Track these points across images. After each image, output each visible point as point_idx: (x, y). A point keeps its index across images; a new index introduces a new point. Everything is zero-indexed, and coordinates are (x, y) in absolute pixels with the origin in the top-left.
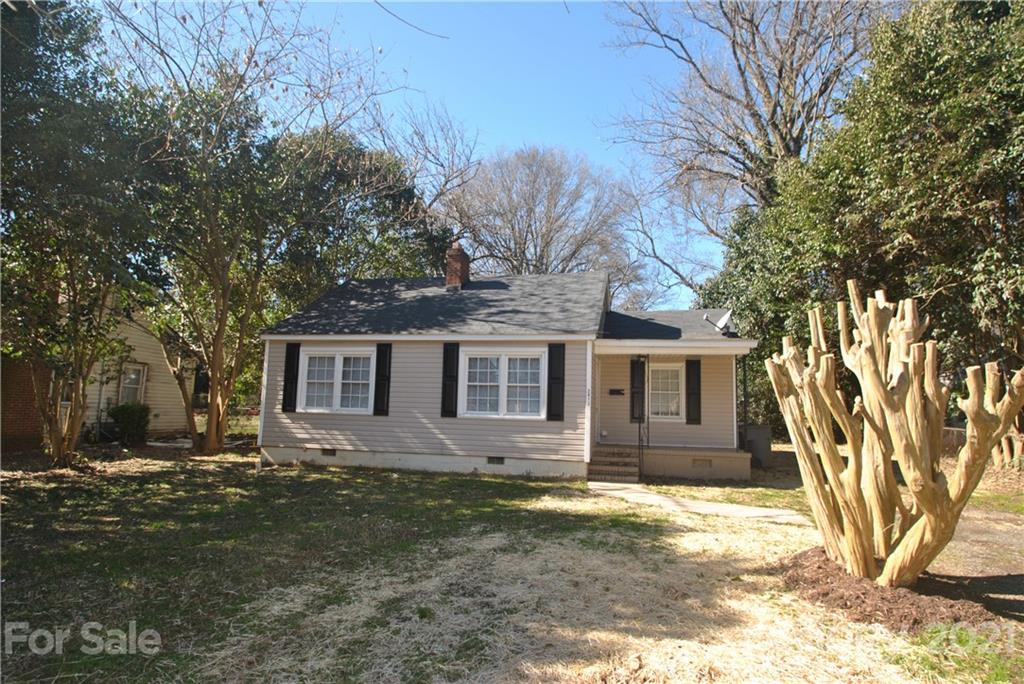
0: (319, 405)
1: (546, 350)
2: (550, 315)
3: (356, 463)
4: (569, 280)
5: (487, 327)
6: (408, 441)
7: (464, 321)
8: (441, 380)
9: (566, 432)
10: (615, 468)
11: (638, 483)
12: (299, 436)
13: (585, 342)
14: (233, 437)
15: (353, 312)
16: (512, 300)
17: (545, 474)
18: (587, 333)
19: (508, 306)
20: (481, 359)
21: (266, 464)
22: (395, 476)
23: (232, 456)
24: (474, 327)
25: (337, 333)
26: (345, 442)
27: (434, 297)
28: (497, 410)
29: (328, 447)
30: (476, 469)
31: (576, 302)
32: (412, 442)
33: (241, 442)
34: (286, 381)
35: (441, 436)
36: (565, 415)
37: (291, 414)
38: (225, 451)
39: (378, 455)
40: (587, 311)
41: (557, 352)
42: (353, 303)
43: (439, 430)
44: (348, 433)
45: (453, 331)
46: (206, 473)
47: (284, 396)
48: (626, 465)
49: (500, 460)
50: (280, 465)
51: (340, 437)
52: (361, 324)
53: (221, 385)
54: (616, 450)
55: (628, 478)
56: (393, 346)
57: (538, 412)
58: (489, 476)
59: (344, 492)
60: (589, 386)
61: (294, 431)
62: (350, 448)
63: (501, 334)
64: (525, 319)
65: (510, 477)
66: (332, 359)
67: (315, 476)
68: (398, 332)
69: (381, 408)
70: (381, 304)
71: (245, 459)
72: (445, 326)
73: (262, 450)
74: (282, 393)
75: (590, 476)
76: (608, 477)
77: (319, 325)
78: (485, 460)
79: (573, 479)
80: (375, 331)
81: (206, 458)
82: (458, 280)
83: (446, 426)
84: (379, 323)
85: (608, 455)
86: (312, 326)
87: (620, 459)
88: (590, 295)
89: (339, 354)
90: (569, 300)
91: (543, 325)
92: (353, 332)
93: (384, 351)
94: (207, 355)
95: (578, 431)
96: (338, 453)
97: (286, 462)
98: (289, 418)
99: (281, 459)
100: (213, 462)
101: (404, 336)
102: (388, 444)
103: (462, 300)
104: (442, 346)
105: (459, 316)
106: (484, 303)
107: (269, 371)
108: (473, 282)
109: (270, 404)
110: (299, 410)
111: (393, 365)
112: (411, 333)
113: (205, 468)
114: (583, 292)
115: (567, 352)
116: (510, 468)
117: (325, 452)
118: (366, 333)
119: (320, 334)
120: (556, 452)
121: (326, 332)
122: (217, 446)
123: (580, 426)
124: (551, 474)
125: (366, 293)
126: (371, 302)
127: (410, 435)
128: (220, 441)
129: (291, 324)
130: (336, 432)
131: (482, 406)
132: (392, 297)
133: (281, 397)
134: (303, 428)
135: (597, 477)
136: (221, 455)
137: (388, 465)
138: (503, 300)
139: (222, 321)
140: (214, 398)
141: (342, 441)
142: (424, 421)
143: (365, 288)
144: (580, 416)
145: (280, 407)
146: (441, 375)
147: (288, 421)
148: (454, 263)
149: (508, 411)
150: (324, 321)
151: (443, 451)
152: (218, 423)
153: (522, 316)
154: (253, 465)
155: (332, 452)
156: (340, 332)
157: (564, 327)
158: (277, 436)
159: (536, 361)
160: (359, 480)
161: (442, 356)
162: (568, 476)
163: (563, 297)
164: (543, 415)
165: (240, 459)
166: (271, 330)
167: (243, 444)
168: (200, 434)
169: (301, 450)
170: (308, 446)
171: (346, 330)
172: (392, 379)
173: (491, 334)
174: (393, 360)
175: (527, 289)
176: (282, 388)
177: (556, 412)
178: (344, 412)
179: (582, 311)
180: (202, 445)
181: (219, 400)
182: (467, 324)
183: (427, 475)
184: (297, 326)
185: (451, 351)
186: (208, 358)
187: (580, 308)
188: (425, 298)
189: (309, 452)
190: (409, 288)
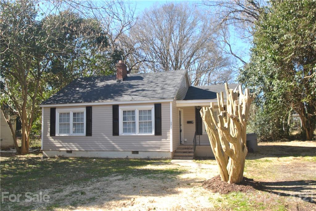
0: (65, 133)
1: (153, 106)
2: (156, 91)
3: (80, 156)
4: (170, 74)
5: (130, 98)
6: (100, 146)
7: (121, 95)
8: (112, 121)
9: (162, 140)
10: (185, 154)
11: (192, 159)
12: (57, 146)
13: (169, 103)
14: (33, 148)
15: (77, 93)
16: (143, 85)
17: (155, 157)
18: (170, 98)
19: (140, 87)
20: (128, 111)
21: (45, 157)
22: (94, 160)
23: (33, 155)
24: (125, 98)
25: (70, 103)
26: (75, 147)
27: (111, 85)
28: (135, 132)
29: (69, 150)
30: (127, 156)
31: (169, 85)
32: (102, 146)
33: (36, 150)
34: (51, 124)
35: (113, 144)
36: (162, 133)
37: (54, 137)
38: (29, 153)
39: (89, 152)
40: (172, 89)
41: (158, 107)
42: (78, 89)
43: (113, 142)
44: (76, 144)
45: (116, 100)
46: (21, 161)
47: (51, 129)
48: (190, 152)
49: (137, 152)
50: (50, 158)
51: (73, 145)
52: (80, 98)
53: (26, 126)
54: (186, 147)
55: (189, 158)
56: (93, 107)
57: (151, 132)
58: (133, 159)
59: (72, 166)
60: (171, 120)
61: (55, 143)
62: (77, 150)
63: (135, 101)
64: (146, 94)
65: (141, 159)
66: (69, 114)
67: (63, 161)
68: (94, 102)
69: (89, 133)
70: (89, 89)
71: (37, 156)
72: (113, 98)
73: (43, 152)
74: (49, 128)
75: (174, 158)
76: (181, 158)
77: (63, 99)
78: (131, 153)
79: (166, 159)
80: (86, 101)
81: (22, 156)
82: (121, 77)
83: (115, 139)
84: (87, 97)
85: (183, 149)
86: (60, 100)
87: (188, 150)
88: (176, 81)
89: (71, 111)
90: (166, 84)
91: (153, 96)
92: (76, 102)
93: (89, 110)
94: (20, 114)
95: (168, 139)
96: (73, 152)
97: (53, 156)
98: (53, 139)
99: (51, 155)
100: (25, 157)
101: (96, 103)
102: (92, 148)
103: (122, 86)
104: (112, 106)
105: (120, 93)
106: (131, 86)
107: (44, 120)
108: (129, 77)
109: (45, 133)
110: (57, 135)
111: (93, 115)
112: (99, 102)
113: (21, 159)
114: (173, 80)
115: (162, 107)
116: (141, 155)
117: (68, 152)
118: (81, 102)
119: (64, 103)
120: (159, 148)
121: (66, 103)
122: (26, 151)
123: (168, 137)
124: (157, 157)
125: (83, 84)
126: (85, 88)
127: (101, 144)
128: (27, 149)
129: (52, 100)
130: (71, 144)
131: (129, 131)
132: (93, 86)
133: (49, 130)
134: (59, 142)
135: (176, 158)
136: (28, 155)
137: (93, 156)
138: (138, 85)
139: (25, 99)
140: (23, 132)
141: (74, 147)
142: (106, 137)
143: (83, 82)
144: (168, 133)
145: (49, 134)
146: (112, 119)
147: (53, 140)
148: (119, 70)
149: (139, 132)
150: (65, 98)
151: (114, 150)
152: (26, 142)
153: (145, 92)
154: (40, 158)
155: (70, 152)
156: (71, 102)
157: (161, 97)
158: (49, 146)
159: (150, 111)
160: (79, 162)
161: (112, 110)
162: (164, 158)
163: (165, 83)
164: (153, 133)
165: (35, 156)
166: (44, 103)
167: (37, 151)
168: (20, 147)
169: (58, 151)
170: (61, 149)
171: (74, 102)
172: (93, 121)
173: (131, 100)
174: (92, 113)
175: (150, 80)
176: (50, 126)
177: (158, 132)
178: (74, 135)
179: (170, 89)
180: (20, 151)
181: (26, 132)
182: (122, 97)
183: (108, 159)
184: (55, 100)
185: (115, 108)
186: (21, 115)
187: (170, 87)
188: (108, 86)
189: (61, 152)
190: (102, 81)
